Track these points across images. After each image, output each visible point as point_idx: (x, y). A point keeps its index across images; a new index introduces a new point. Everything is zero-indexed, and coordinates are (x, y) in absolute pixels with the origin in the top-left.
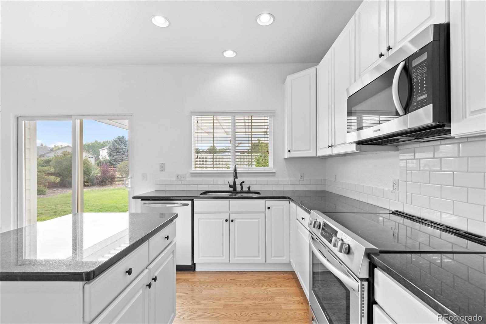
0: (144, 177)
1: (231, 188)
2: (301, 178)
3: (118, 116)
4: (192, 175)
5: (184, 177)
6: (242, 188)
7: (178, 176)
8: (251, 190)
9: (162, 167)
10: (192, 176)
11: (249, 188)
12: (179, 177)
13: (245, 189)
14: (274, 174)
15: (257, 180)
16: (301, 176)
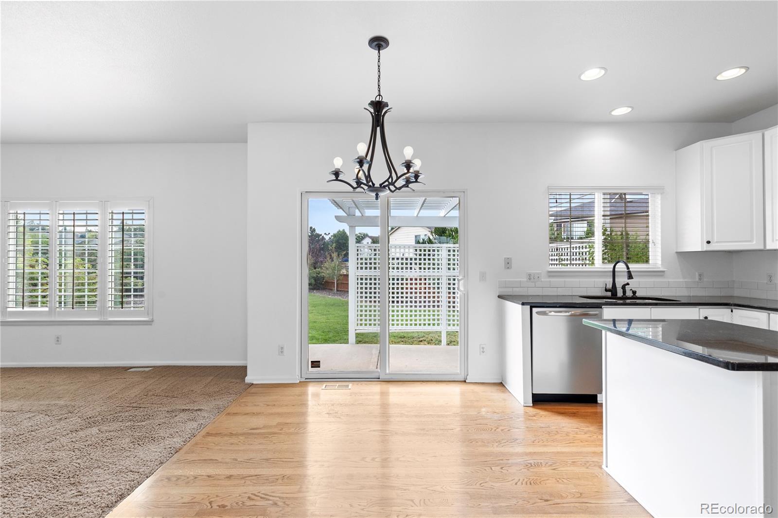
0: (483, 277)
1: (608, 292)
2: (700, 279)
3: (444, 192)
4: (550, 274)
5: (538, 277)
6: (624, 292)
7: (530, 275)
8: (638, 294)
9: (508, 263)
10: (550, 276)
11: (634, 293)
12: (532, 277)
13: (629, 294)
14: (663, 274)
15: (639, 282)
16: (700, 275)
